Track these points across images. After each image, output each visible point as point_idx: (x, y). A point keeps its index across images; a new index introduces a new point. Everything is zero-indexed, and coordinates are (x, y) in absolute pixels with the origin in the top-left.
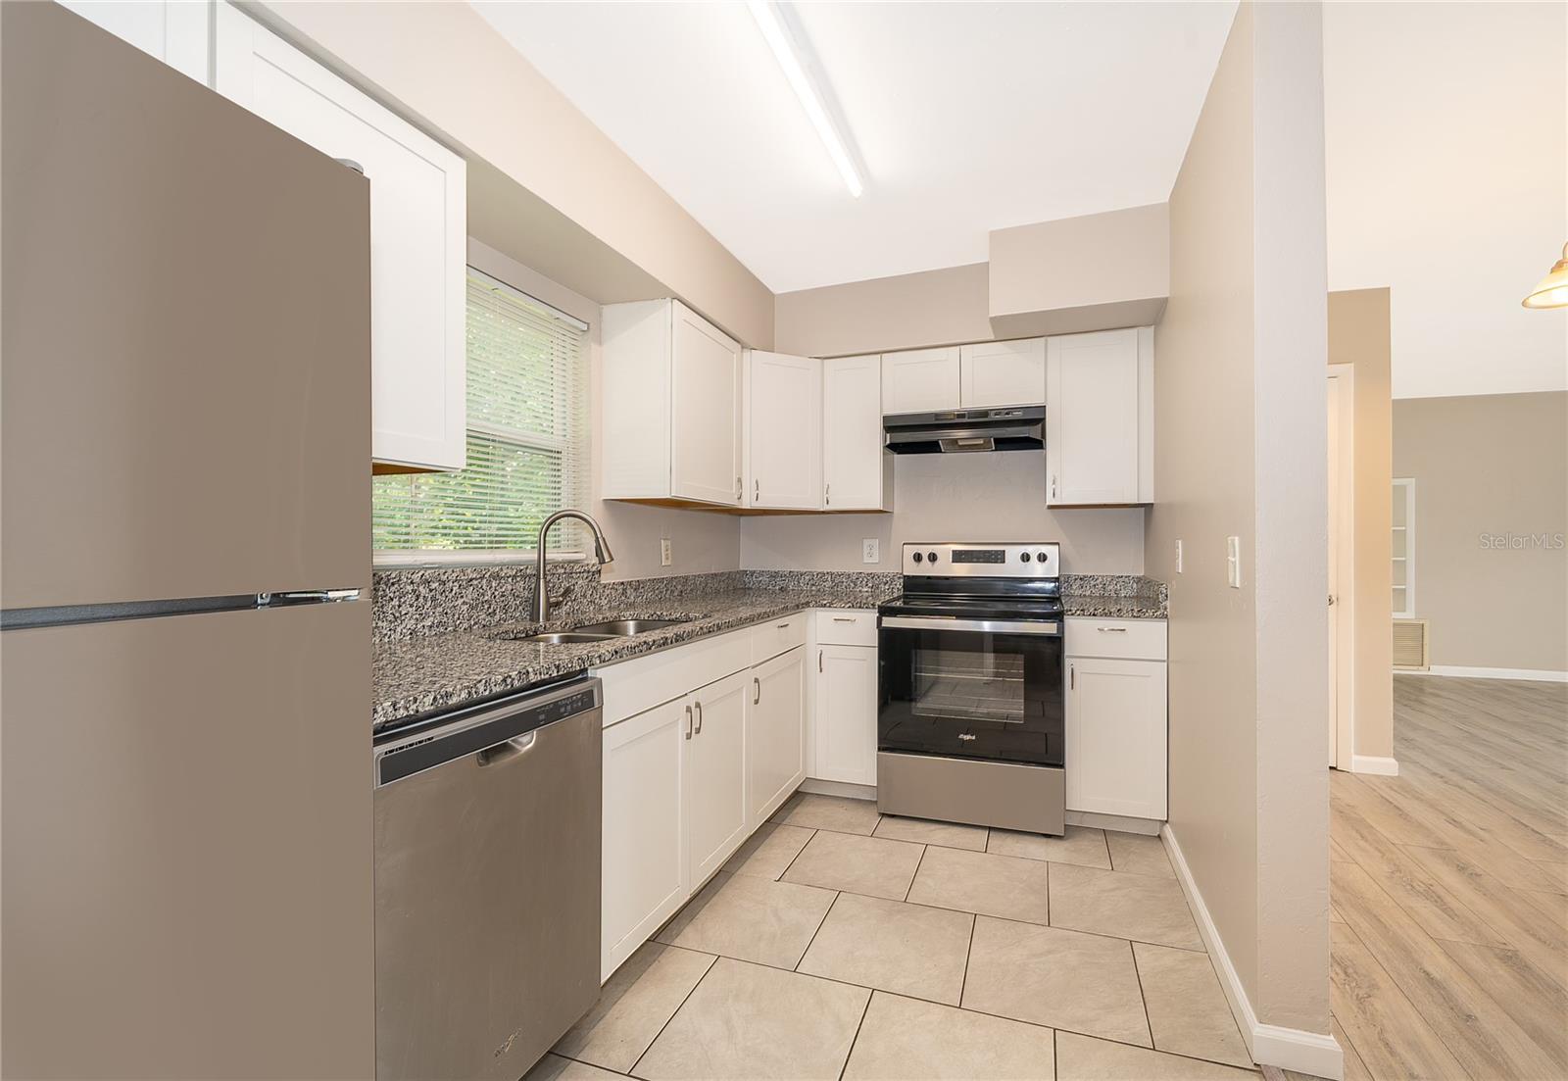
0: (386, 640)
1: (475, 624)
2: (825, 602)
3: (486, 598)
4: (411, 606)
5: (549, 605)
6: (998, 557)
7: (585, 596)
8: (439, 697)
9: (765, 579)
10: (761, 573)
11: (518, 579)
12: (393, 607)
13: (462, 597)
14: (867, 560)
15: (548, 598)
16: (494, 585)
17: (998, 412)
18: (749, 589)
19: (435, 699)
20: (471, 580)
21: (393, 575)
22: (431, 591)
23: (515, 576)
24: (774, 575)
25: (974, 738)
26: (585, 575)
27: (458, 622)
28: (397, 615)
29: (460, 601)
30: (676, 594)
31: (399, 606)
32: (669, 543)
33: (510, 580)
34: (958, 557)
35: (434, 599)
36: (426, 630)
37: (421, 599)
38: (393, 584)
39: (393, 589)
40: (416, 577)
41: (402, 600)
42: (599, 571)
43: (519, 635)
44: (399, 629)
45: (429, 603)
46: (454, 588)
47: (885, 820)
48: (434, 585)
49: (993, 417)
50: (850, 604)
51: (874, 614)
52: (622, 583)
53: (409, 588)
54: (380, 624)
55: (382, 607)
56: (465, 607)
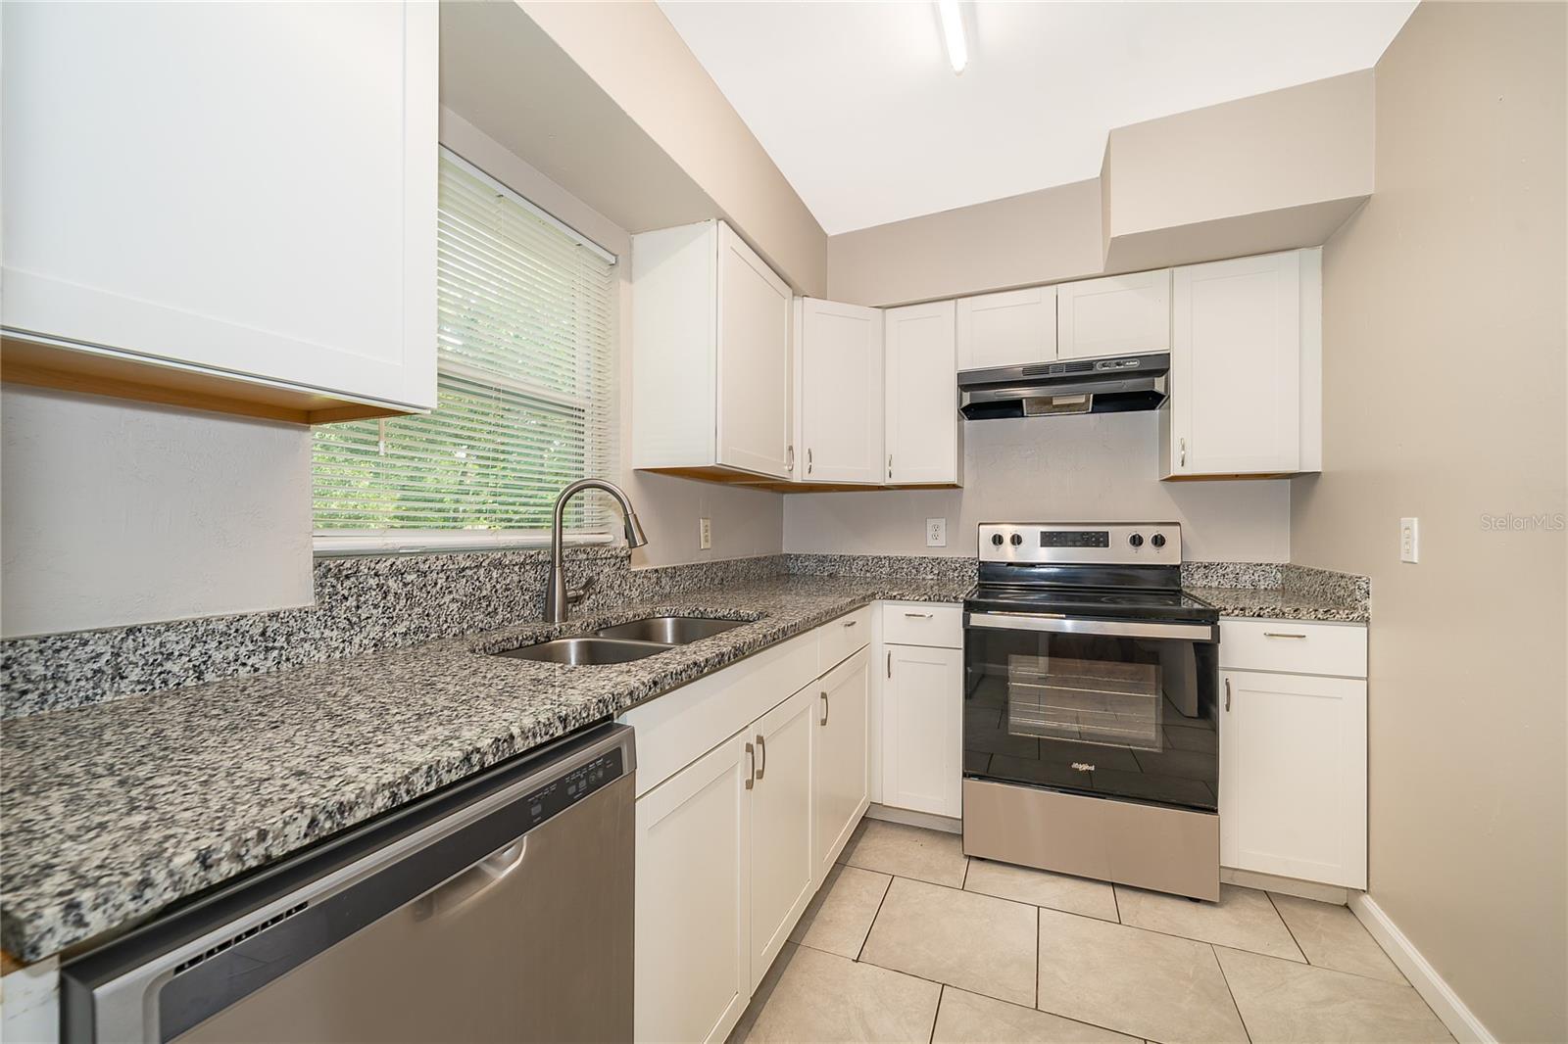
0: (337, 655)
1: (470, 627)
2: (895, 594)
3: (484, 593)
4: (376, 606)
5: (566, 600)
6: (1100, 540)
7: (611, 587)
8: (322, 817)
9: (812, 564)
10: (808, 557)
11: (528, 567)
12: (348, 608)
13: (450, 592)
14: (931, 542)
15: (565, 592)
16: (495, 575)
17: (1105, 362)
18: (793, 574)
19: (313, 823)
20: (464, 569)
21: (348, 565)
22: (405, 585)
23: (523, 564)
24: (822, 560)
25: (1092, 768)
26: (613, 561)
27: (445, 626)
28: (354, 619)
29: (447, 598)
30: (716, 582)
31: (358, 607)
32: (708, 523)
33: (516, 568)
34: (1048, 540)
35: (409, 596)
36: (398, 639)
37: (391, 597)
38: (347, 577)
39: (347, 583)
40: (383, 567)
41: (362, 599)
42: (630, 556)
43: (527, 643)
44: (357, 640)
45: (403, 602)
46: (440, 581)
47: (974, 864)
48: (409, 578)
49: (1099, 369)
50: (926, 597)
51: (958, 610)
52: (656, 571)
53: (373, 582)
54: (327, 633)
55: (331, 610)
56: (454, 606)
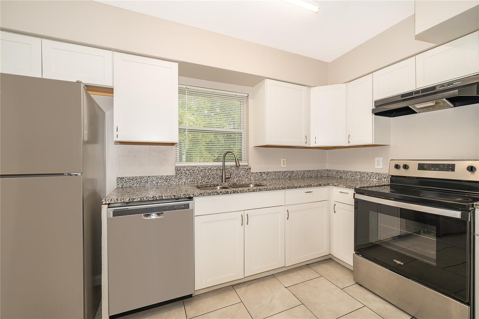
0: (177, 184)
1: (204, 181)
2: (336, 184)
3: (207, 175)
4: (184, 176)
5: (226, 178)
6: (451, 168)
7: (244, 176)
8: (131, 199)
9: (334, 173)
10: (333, 171)
11: (218, 170)
12: (179, 176)
13: (199, 174)
14: (376, 167)
15: (225, 176)
16: (209, 171)
17: (442, 85)
18: (329, 176)
19: (129, 199)
20: (202, 170)
21: (179, 168)
22: (190, 172)
23: (217, 169)
24: (338, 172)
25: (402, 264)
26: (244, 169)
27: (198, 181)
28: (180, 178)
29: (199, 175)
30: (287, 177)
31: (181, 176)
32: (285, 160)
33: (215, 170)
34: (421, 167)
35: (191, 174)
36: (189, 182)
37: (187, 174)
38: (179, 170)
39: (179, 172)
40: (185, 169)
41: (182, 174)
42: (250, 169)
44: (181, 181)
45: (189, 176)
46: (197, 172)
47: (357, 285)
48: (190, 171)
49: (438, 89)
50: (345, 186)
52: (261, 172)
53: (184, 172)
54: (176, 180)
55: (176, 176)
56: (200, 177)
